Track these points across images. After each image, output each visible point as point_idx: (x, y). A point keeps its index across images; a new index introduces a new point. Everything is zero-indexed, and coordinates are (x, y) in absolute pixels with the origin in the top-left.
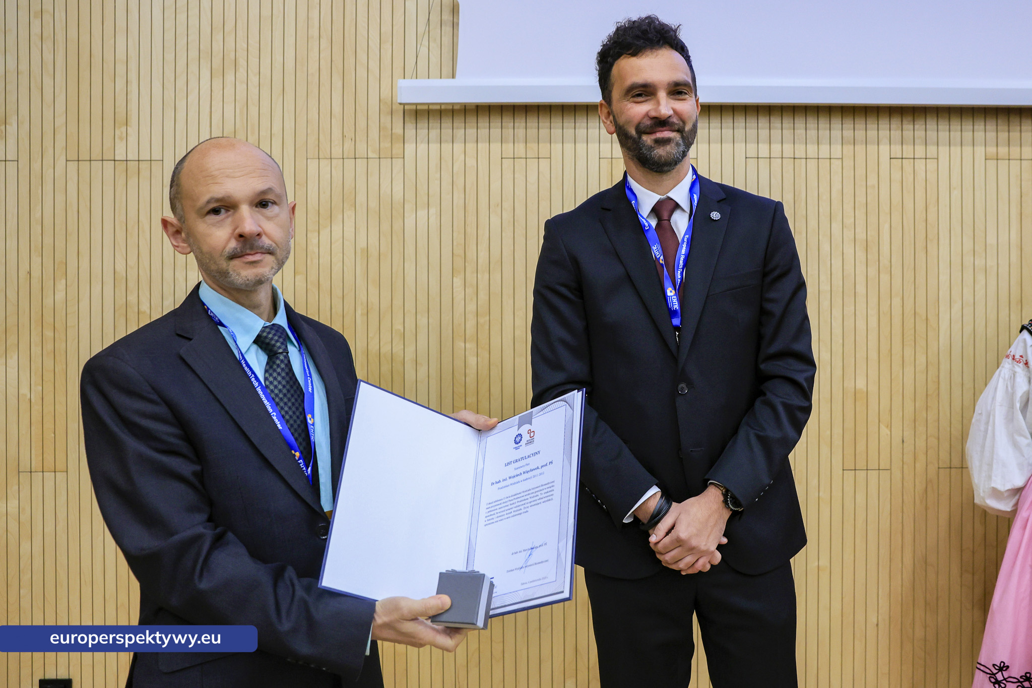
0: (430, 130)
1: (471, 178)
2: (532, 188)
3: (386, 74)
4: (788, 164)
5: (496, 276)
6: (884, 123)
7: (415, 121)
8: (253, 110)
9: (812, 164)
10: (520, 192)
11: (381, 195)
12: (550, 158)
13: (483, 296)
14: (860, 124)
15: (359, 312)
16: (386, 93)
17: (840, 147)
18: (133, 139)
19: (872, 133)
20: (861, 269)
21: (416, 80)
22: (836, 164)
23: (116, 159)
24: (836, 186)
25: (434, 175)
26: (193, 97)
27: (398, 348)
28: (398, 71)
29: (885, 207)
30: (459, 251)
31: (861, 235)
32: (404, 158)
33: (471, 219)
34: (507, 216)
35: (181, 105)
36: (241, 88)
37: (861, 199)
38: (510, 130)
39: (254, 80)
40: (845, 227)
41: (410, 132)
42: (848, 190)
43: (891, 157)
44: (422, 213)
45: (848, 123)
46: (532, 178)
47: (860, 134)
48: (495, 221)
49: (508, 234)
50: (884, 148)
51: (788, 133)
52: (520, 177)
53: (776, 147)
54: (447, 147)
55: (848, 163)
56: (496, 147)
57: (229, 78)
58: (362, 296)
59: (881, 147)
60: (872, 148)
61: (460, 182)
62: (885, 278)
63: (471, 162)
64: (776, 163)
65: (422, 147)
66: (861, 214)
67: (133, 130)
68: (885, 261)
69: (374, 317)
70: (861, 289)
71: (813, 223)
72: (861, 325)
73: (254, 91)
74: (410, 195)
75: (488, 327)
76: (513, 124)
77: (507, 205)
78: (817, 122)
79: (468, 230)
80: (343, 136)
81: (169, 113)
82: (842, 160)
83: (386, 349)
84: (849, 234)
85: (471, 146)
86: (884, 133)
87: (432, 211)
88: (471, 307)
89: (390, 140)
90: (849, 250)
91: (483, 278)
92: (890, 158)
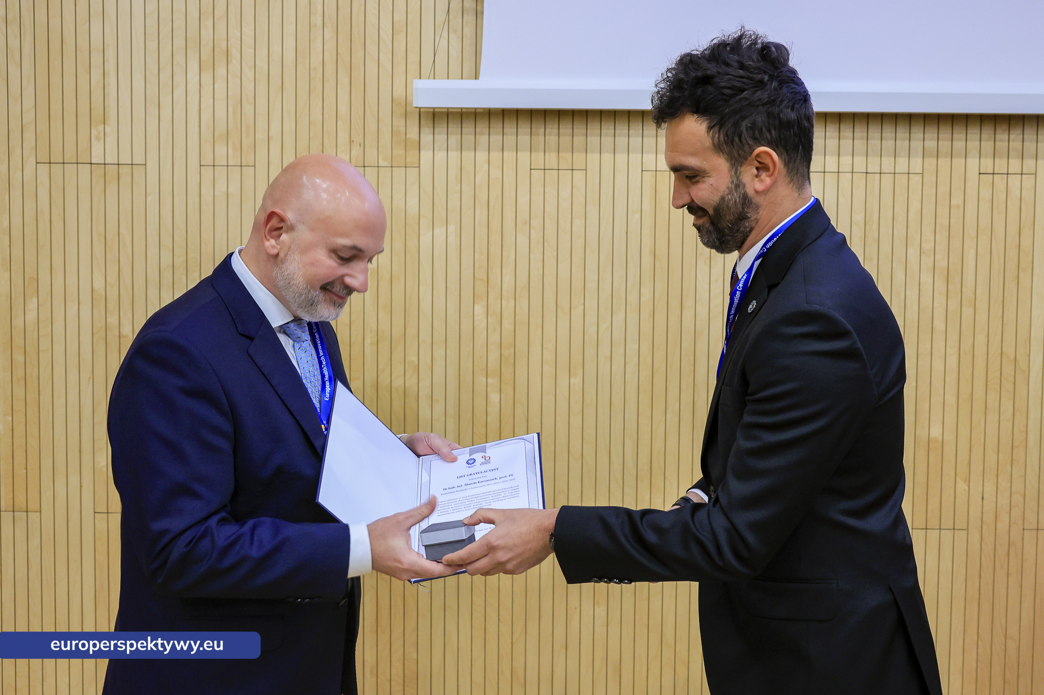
0: (449, 136)
1: (495, 192)
2: (565, 204)
3: (400, 69)
4: (859, 180)
5: (523, 304)
6: (974, 132)
7: (432, 125)
8: (248, 109)
9: (887, 180)
10: (551, 208)
11: (394, 210)
12: (586, 170)
13: (508, 325)
14: (945, 133)
15: (368, 341)
16: (399, 92)
17: (920, 160)
18: (111, 141)
19: (959, 144)
20: (940, 301)
21: (433, 81)
22: (916, 180)
23: (93, 162)
24: (915, 206)
25: (454, 187)
26: (179, 92)
27: (411, 382)
28: (413, 68)
29: (971, 231)
30: (481, 274)
31: (942, 263)
32: (419, 167)
33: (495, 238)
34: (536, 235)
35: (166, 101)
36: (234, 83)
37: (943, 221)
38: (540, 137)
39: (248, 73)
40: (924, 252)
41: (427, 137)
42: (929, 211)
43: (981, 172)
44: (440, 231)
45: (931, 133)
46: (565, 192)
47: (945, 145)
48: (522, 240)
49: (536, 256)
50: (973, 162)
51: (860, 144)
52: (551, 191)
53: (846, 160)
54: (468, 155)
55: (930, 179)
56: (524, 156)
57: (221, 71)
58: (371, 323)
59: (969, 160)
60: (958, 162)
61: (482, 196)
62: (968, 312)
63: (496, 173)
64: (846, 178)
65: (441, 155)
66: (942, 238)
67: (111, 129)
68: (968, 292)
69: (384, 347)
70: (939, 324)
71: (886, 248)
72: (938, 365)
73: (248, 86)
74: (426, 211)
75: (513, 361)
76: (543, 130)
77: (536, 223)
78: (894, 130)
79: (492, 249)
80: (351, 141)
81: (153, 110)
82: (923, 176)
83: (398, 382)
84: (927, 261)
85: (496, 155)
86: (973, 144)
87: (452, 228)
88: (494, 338)
89: (403, 146)
90: (927, 278)
91: (508, 305)
92: (980, 174)
